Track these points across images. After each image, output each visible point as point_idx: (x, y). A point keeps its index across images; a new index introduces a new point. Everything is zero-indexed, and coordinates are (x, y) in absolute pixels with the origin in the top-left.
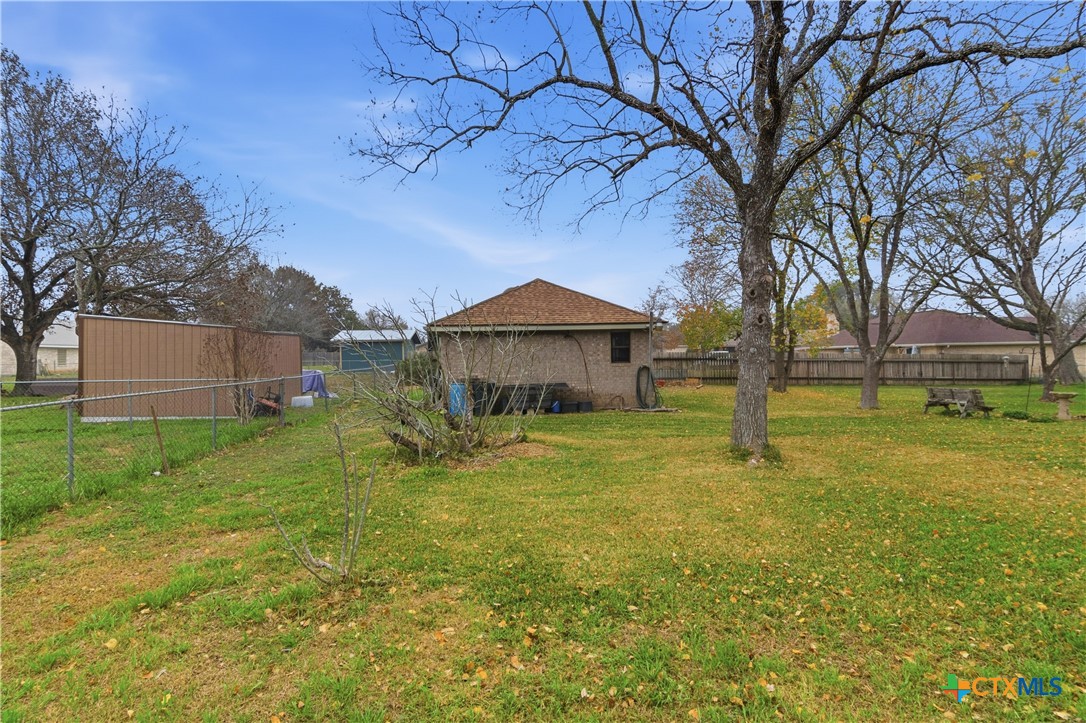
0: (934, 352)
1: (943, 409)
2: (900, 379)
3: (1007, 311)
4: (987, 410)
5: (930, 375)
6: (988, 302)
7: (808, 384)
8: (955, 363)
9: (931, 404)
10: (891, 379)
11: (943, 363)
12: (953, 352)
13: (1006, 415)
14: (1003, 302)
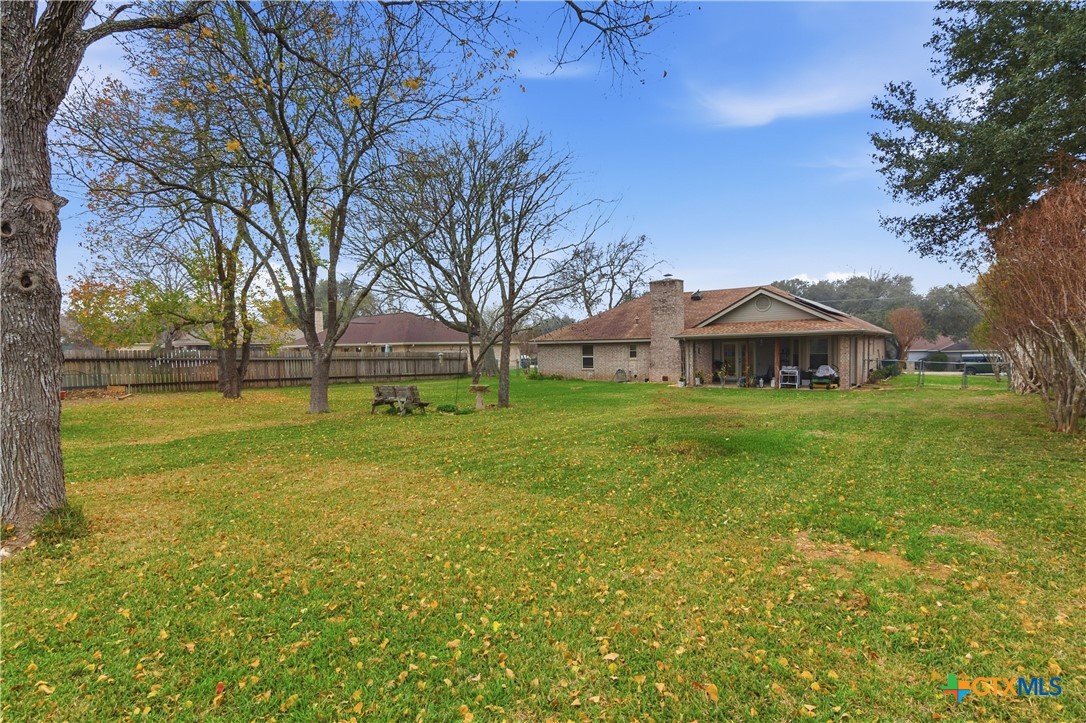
0: (402, 351)
1: (389, 407)
2: (371, 377)
3: (453, 316)
4: (422, 405)
5: (397, 373)
6: (440, 306)
7: (280, 386)
8: (417, 360)
9: (377, 404)
10: (363, 377)
11: (407, 360)
12: (417, 351)
13: (439, 409)
14: (450, 308)
